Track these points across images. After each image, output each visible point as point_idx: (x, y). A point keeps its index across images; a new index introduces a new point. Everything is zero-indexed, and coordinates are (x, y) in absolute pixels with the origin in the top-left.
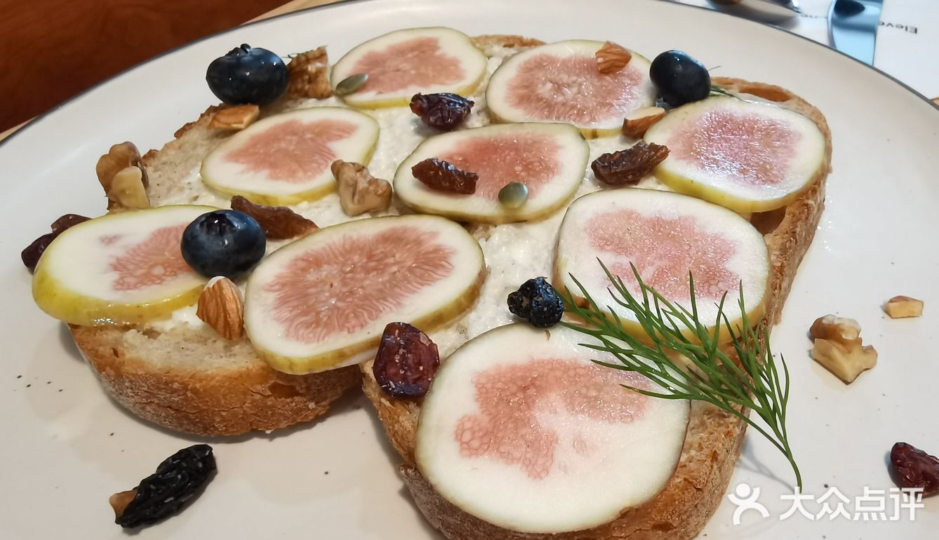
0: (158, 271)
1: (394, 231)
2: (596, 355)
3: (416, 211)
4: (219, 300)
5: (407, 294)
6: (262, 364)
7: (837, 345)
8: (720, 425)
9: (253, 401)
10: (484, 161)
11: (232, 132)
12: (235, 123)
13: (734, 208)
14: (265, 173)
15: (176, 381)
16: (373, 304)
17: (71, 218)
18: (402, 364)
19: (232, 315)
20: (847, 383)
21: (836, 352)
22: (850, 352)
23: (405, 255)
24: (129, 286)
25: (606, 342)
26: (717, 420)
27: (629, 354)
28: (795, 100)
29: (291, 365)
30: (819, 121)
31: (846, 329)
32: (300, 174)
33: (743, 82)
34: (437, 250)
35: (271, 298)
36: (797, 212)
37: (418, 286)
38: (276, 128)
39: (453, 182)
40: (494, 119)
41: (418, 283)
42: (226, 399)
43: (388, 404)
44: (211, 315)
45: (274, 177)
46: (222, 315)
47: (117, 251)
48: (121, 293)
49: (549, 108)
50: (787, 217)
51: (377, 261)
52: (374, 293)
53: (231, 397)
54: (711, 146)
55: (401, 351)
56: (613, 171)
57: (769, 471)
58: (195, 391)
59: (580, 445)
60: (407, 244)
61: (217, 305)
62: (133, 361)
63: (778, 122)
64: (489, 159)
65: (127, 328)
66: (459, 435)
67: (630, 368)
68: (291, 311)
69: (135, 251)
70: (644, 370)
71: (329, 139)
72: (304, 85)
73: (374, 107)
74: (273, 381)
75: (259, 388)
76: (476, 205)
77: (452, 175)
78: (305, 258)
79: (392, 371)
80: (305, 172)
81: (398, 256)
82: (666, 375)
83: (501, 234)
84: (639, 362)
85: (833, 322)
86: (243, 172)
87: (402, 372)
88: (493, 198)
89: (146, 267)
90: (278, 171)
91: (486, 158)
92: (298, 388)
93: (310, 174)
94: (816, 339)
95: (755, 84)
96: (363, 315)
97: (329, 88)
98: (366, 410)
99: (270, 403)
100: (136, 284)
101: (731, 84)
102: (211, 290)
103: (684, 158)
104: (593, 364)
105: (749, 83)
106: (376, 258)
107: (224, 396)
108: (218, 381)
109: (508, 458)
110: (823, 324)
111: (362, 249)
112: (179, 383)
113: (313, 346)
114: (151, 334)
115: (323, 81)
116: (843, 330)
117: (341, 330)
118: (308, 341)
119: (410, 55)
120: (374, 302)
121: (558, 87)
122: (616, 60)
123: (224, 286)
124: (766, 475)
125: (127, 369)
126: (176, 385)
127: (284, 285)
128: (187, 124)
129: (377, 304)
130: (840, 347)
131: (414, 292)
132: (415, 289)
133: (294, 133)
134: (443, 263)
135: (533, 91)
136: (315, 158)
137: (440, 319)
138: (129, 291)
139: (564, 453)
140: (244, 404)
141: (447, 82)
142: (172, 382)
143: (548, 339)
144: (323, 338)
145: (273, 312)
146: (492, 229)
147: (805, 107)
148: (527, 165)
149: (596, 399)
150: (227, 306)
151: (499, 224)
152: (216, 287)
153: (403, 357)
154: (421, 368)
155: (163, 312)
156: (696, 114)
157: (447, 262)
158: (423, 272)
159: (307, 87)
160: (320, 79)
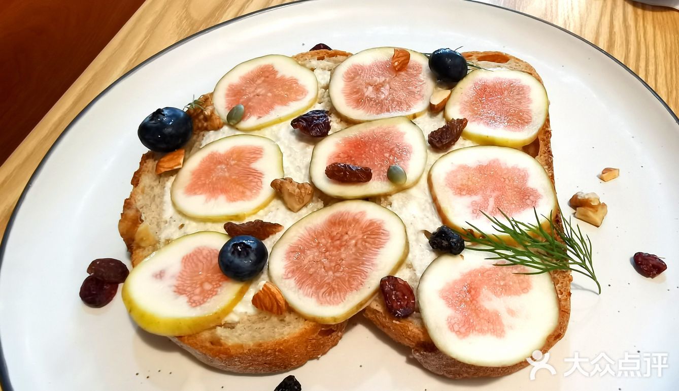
0: (208, 286)
1: (334, 216)
2: (495, 262)
3: (340, 199)
4: (271, 296)
5: (374, 257)
6: (313, 324)
7: (589, 209)
8: (564, 277)
9: (312, 344)
10: (362, 154)
11: (175, 172)
12: (175, 166)
13: (514, 147)
14: (222, 198)
15: (269, 349)
16: (358, 269)
17: (98, 263)
18: (397, 299)
19: (281, 302)
20: (598, 226)
21: (590, 214)
22: (597, 211)
23: (354, 232)
24: (199, 302)
25: (499, 254)
26: (562, 275)
27: (513, 257)
28: (513, 59)
29: (335, 319)
30: (532, 72)
31: (593, 200)
32: (248, 193)
33: (477, 53)
34: (372, 223)
35: (292, 282)
36: (545, 137)
37: (376, 250)
38: (204, 161)
39: (358, 177)
40: (349, 122)
41: (375, 248)
42: (297, 349)
43: (398, 322)
44: (268, 305)
45: (232, 200)
46: (275, 303)
47: (170, 281)
48: (198, 308)
49: (380, 106)
50: (541, 142)
51: (338, 240)
52: (353, 262)
53: (300, 347)
54: (484, 108)
55: (394, 292)
56: (444, 143)
57: (581, 287)
58: (280, 351)
59: (511, 312)
60: (350, 225)
61: (270, 299)
62: (233, 346)
63: (514, 81)
64: (365, 152)
65: (215, 327)
66: (452, 328)
67: (515, 264)
68: (311, 287)
69: (181, 276)
70: (523, 263)
71: (250, 162)
72: (203, 124)
73: (259, 128)
74: (320, 330)
75: (314, 336)
76: (376, 186)
77: (356, 173)
78: (292, 250)
79: (395, 305)
80: (251, 190)
81: (350, 233)
82: (534, 262)
83: (396, 199)
84: (519, 259)
85: (584, 197)
86: (206, 201)
87: (399, 303)
88: (384, 179)
89: (198, 286)
90: (231, 195)
91: (362, 152)
92: (333, 329)
93: (254, 191)
94: (577, 208)
95: (484, 52)
96: (358, 278)
97: (222, 121)
98: (361, 324)
99: (322, 342)
100: (203, 300)
101: (471, 56)
102: (262, 291)
103: (474, 121)
104: (494, 266)
105: (481, 53)
106: (336, 238)
107: (296, 347)
108: (292, 342)
109: (482, 331)
110: (579, 200)
111: (322, 234)
112: (271, 350)
113: (341, 305)
114: (231, 326)
115: (216, 118)
116: (591, 201)
117: (352, 291)
118: (337, 303)
119: (259, 81)
120: (358, 267)
121: (378, 88)
122: (404, 60)
123: (270, 287)
124: (580, 289)
125: (233, 351)
126: (269, 352)
127: (293, 272)
128: (135, 173)
129: (362, 268)
130: (591, 209)
131: (376, 254)
132: (375, 252)
133: (220, 163)
134: (381, 231)
135: (363, 95)
136: (250, 179)
137: (400, 265)
138: (203, 305)
139: (506, 319)
140: (307, 347)
141: (298, 97)
142: (267, 351)
143: (463, 259)
144: (345, 299)
145: (301, 291)
146: (390, 198)
147: (520, 63)
148: (391, 151)
149: (505, 285)
150: (277, 297)
151: (393, 194)
152: (265, 288)
153: (396, 296)
154: (406, 297)
155: (227, 310)
156: (466, 87)
157: (383, 230)
158: (373, 240)
159: (205, 124)
160: (214, 117)
